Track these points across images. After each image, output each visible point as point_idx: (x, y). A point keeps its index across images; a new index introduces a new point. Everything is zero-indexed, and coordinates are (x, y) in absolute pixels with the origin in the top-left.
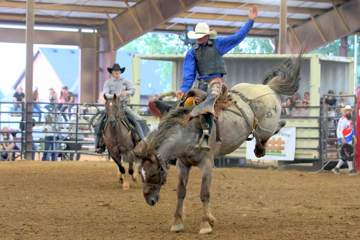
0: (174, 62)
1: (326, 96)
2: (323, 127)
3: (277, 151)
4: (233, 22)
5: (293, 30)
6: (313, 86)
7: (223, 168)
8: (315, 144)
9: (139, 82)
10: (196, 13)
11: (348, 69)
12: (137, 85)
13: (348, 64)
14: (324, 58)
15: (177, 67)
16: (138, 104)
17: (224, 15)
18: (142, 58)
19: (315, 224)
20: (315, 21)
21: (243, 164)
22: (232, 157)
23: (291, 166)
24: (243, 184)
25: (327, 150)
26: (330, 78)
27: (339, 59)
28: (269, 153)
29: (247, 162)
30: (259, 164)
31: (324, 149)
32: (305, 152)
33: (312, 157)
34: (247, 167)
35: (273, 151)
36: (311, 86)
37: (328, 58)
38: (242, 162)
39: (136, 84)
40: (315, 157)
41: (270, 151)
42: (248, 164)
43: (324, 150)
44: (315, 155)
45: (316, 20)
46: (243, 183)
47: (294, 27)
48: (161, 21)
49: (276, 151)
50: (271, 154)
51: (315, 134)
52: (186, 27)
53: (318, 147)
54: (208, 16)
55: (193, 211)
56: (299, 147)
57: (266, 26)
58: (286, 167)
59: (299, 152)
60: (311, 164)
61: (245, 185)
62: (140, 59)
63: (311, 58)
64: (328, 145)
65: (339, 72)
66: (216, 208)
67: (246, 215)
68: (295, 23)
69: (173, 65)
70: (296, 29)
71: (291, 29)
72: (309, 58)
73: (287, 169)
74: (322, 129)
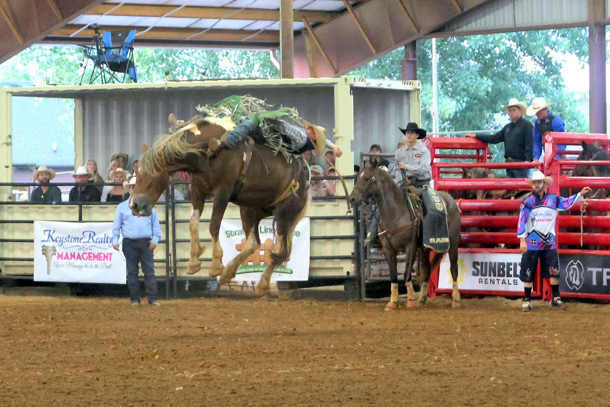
0: (77, 100)
1: (366, 155)
2: (361, 216)
4: (198, 19)
5: (312, 32)
6: (340, 137)
7: (174, 299)
8: (348, 248)
9: (9, 140)
10: (126, 4)
11: (409, 104)
12: (5, 145)
13: (408, 92)
14: (359, 84)
15: (84, 108)
16: (10, 181)
17: (180, 8)
18: (14, 94)
19: (310, 401)
20: (354, 13)
21: (214, 291)
23: (303, 293)
24: (200, 329)
25: (370, 260)
26: (375, 122)
27: (389, 86)
28: (261, 269)
29: (223, 287)
30: (245, 289)
31: (365, 257)
32: (329, 264)
33: (343, 273)
34: (220, 297)
35: (267, 265)
36: (337, 138)
37: (367, 84)
38: (213, 287)
39: (3, 144)
40: (348, 273)
41: (262, 263)
42: (224, 291)
43: (366, 259)
44: (348, 268)
45: (356, 11)
46: (202, 328)
47: (315, 26)
48: (57, 22)
51: (348, 229)
52: (96, 33)
53: (353, 254)
54: (147, 10)
55: (82, 384)
56: (317, 254)
57: (261, 25)
58: (293, 294)
59: (317, 264)
60: (341, 288)
61: (204, 330)
62: (10, 95)
63: (334, 83)
64: (372, 250)
65: (392, 109)
66: (129, 377)
67: (182, 388)
68: (317, 19)
69: (76, 106)
70: (318, 30)
71: (309, 30)
72: (331, 84)
73: (295, 297)
74: (359, 219)
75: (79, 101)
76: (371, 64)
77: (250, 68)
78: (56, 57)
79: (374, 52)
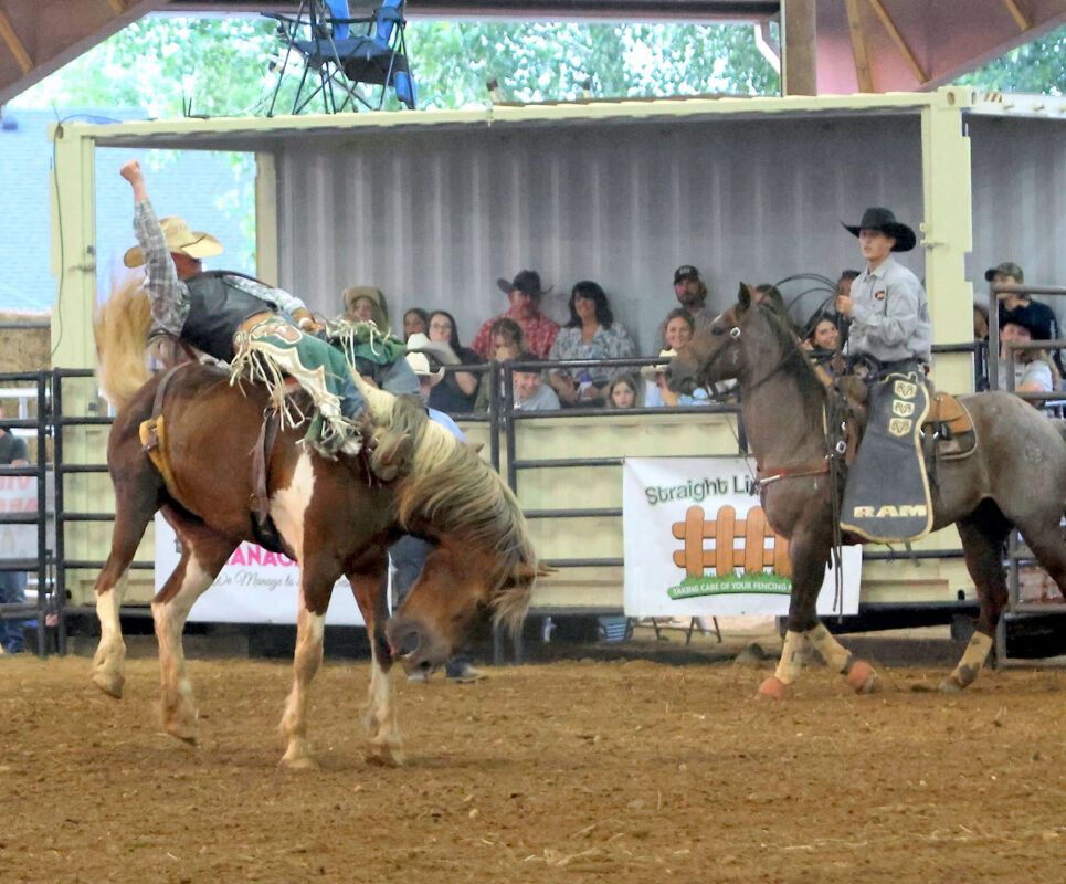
0: (260, 156)
3: (774, 573)
6: (936, 244)
7: (514, 665)
9: (89, 260)
12: (79, 273)
14: (986, 108)
15: (279, 176)
18: (101, 142)
21: (618, 643)
22: (566, 609)
24: (583, 742)
25: (1017, 560)
28: (738, 586)
29: (638, 634)
30: (695, 637)
32: (911, 573)
33: (949, 596)
34: (630, 657)
35: (752, 575)
36: (931, 248)
37: (1007, 108)
38: (614, 632)
39: (73, 269)
40: (961, 594)
41: (740, 571)
42: (643, 644)
44: (960, 583)
46: (586, 738)
49: (768, 570)
50: (748, 586)
59: (881, 571)
60: (942, 632)
61: (592, 743)
62: (89, 144)
63: (921, 107)
69: (259, 170)
72: (913, 107)
75: (267, 160)
76: (1014, 56)
77: (703, 68)
78: (206, 44)
79: (1021, 22)
